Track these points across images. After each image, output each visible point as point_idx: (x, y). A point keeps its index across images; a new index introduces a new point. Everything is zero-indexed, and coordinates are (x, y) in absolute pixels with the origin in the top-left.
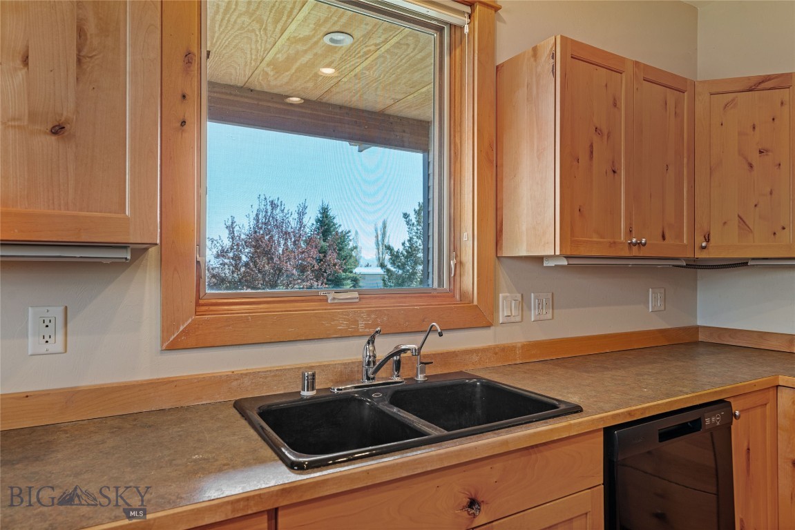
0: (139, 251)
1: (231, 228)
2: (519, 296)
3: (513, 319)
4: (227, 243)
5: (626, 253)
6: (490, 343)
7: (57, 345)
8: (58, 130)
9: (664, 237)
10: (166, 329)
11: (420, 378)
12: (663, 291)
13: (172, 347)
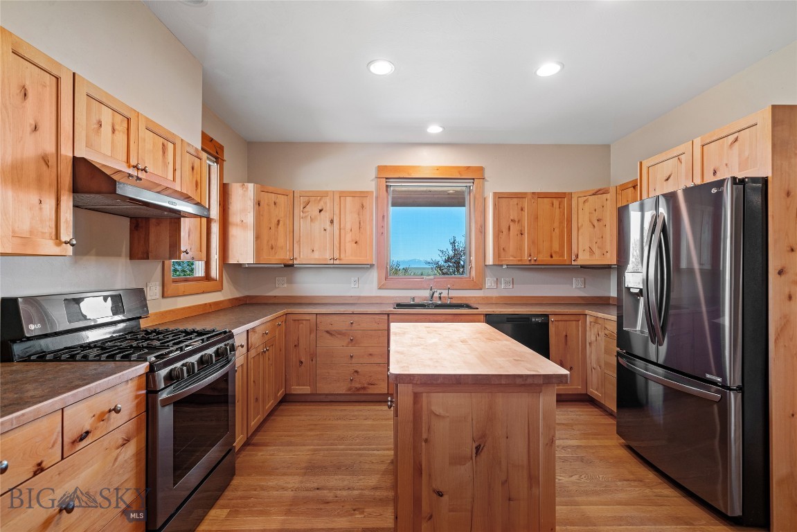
0: (372, 266)
1: (453, 243)
2: (495, 279)
3: (492, 287)
4: (451, 253)
5: (528, 263)
6: (482, 295)
7: (356, 286)
8: (356, 243)
9: (552, 257)
10: (379, 284)
12: (583, 279)
13: (380, 288)
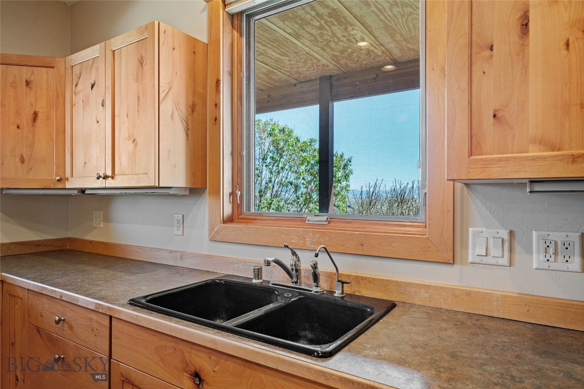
3: (491, 261)
7: (181, 232)
11: (338, 293)
